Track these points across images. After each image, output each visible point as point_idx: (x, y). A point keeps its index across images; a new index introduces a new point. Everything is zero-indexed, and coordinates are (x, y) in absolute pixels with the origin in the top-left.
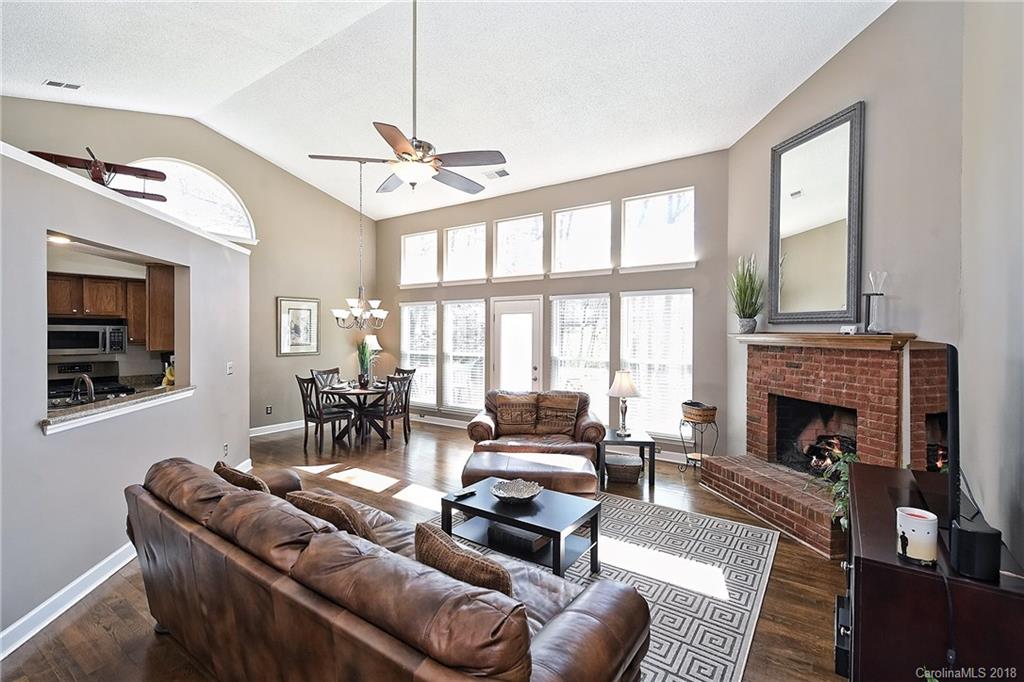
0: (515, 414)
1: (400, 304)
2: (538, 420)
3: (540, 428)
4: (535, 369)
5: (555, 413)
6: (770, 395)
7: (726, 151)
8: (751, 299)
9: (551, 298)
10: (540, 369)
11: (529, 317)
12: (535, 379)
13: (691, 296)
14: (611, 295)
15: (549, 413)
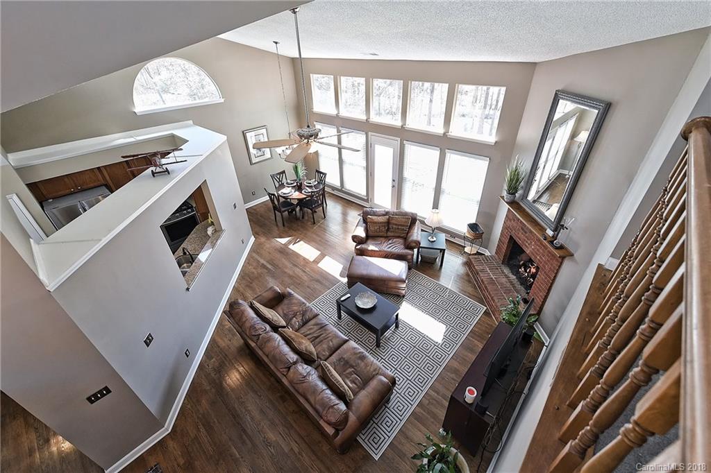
0: (376, 228)
1: (315, 123)
2: (388, 230)
3: (389, 234)
4: (394, 181)
5: (397, 227)
6: (511, 237)
7: (535, 64)
8: (516, 183)
9: (405, 142)
10: (397, 181)
11: (391, 150)
12: (393, 186)
13: (488, 162)
14: (441, 149)
15: (394, 226)
